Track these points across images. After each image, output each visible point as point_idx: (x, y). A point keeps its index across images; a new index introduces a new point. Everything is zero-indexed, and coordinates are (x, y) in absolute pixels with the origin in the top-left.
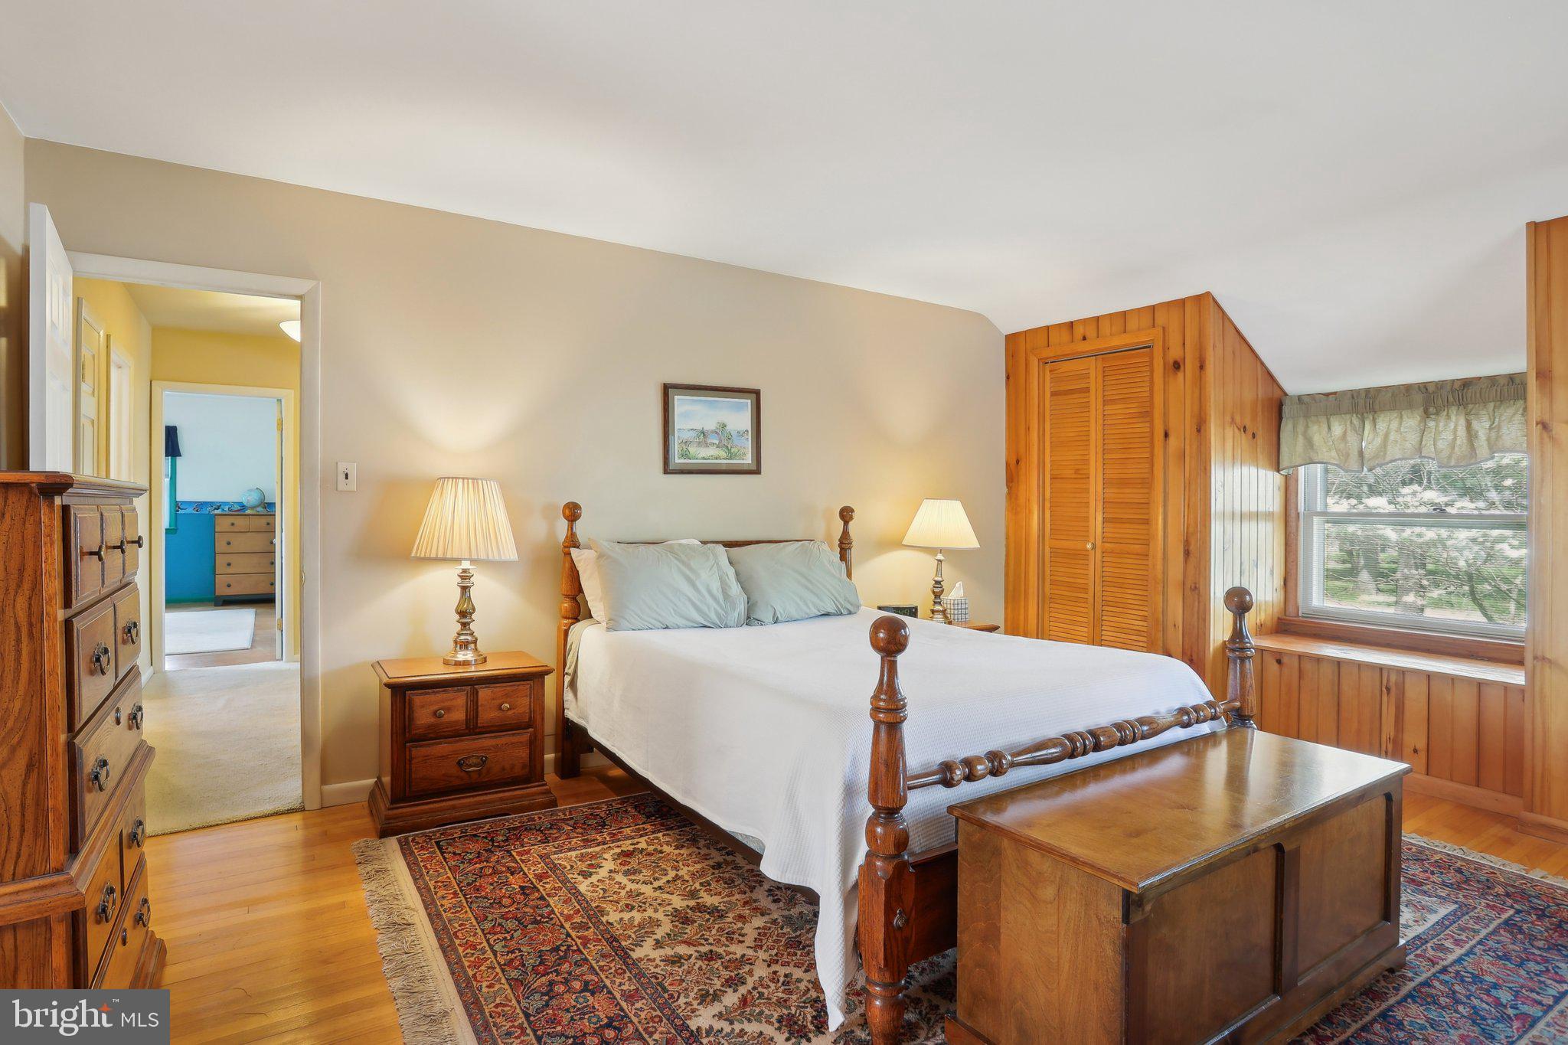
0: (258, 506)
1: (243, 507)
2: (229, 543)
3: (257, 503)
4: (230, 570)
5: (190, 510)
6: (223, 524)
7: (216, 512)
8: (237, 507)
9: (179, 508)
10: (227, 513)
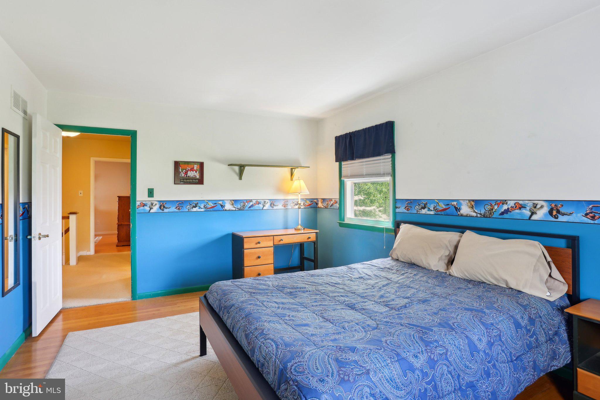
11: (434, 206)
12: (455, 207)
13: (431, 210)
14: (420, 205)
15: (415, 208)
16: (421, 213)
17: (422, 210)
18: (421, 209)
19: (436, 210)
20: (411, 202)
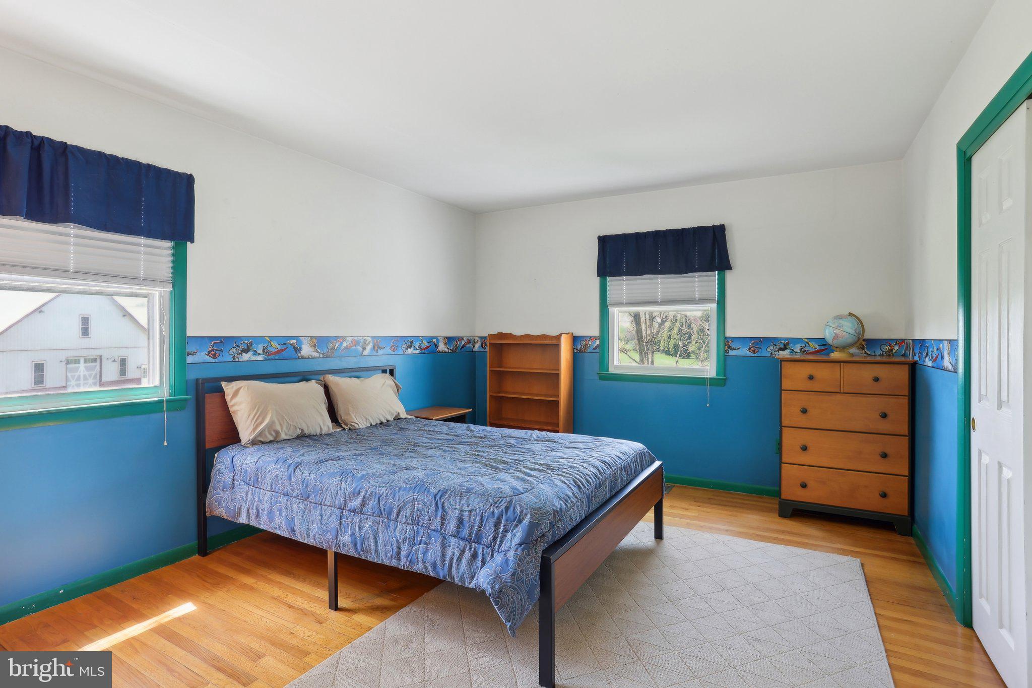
0: (851, 345)
1: (825, 347)
2: (804, 411)
3: (850, 339)
4: (804, 458)
5: (744, 351)
6: (795, 376)
7: (785, 354)
8: (815, 347)
9: (729, 347)
10: (798, 357)
11: (264, 347)
12: (294, 347)
13: (259, 354)
14: (239, 347)
15: (230, 352)
16: (240, 360)
17: (244, 354)
18: (241, 354)
19: (266, 353)
20: (221, 342)
